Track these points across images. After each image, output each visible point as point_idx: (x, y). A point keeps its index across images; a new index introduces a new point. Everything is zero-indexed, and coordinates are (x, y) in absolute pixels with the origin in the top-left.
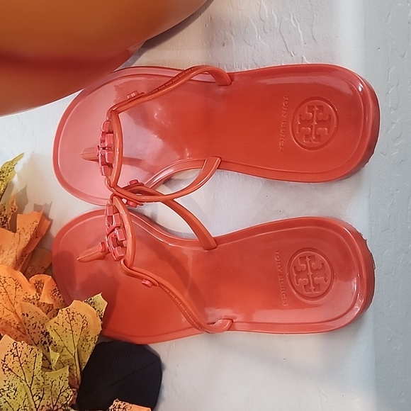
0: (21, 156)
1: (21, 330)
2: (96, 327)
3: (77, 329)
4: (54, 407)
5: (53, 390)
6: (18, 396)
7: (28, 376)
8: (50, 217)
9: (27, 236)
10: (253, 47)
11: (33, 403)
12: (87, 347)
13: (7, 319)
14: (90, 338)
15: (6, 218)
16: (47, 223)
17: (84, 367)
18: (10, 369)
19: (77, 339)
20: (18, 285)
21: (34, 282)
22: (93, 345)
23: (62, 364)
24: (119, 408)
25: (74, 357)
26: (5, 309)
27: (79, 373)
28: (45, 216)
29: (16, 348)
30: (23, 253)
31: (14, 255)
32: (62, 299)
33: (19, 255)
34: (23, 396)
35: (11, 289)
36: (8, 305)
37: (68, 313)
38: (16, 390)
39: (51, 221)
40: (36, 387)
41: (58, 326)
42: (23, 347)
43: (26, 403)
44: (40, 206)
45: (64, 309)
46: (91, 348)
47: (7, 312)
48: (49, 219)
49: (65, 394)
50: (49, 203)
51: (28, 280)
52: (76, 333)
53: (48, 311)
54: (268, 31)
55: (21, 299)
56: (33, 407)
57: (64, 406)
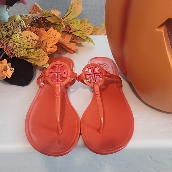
0: (94, 45)
2: (39, 64)
3: (40, 58)
4: (14, 50)
5: (20, 51)
7: (25, 44)
8: (74, 54)
9: (68, 46)
11: (15, 44)
12: (32, 61)
13: (42, 38)
14: (35, 62)
15: (74, 40)
17: (25, 60)
18: (28, 38)
19: (36, 58)
20: (53, 41)
22: (33, 63)
23: (28, 53)
25: (30, 57)
26: (45, 37)
27: (24, 58)
28: (74, 52)
29: (35, 40)
30: (62, 44)
31: (62, 41)
33: (62, 43)
34: (18, 41)
35: (52, 39)
36: (47, 38)
38: (21, 39)
39: (73, 54)
40: (21, 45)
41: (41, 52)
42: (35, 43)
43: (16, 42)
44: (77, 51)
45: (46, 54)
47: (44, 38)
48: (73, 53)
49: (18, 54)
50: (79, 53)
51: (55, 45)
52: (38, 58)
55: (48, 42)
56: (14, 44)
57: (14, 54)
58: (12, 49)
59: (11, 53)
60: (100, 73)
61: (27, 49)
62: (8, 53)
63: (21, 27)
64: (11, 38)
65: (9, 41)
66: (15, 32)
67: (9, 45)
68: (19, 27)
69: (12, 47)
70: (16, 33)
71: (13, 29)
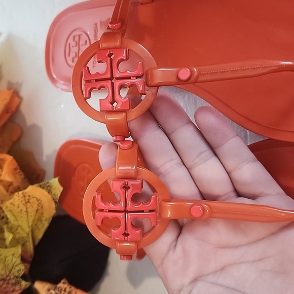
2: (50, 210)
3: (32, 210)
4: (7, 276)
12: (40, 226)
14: (44, 219)
16: (17, 100)
17: (37, 243)
19: (31, 220)
25: (28, 234)
27: (32, 248)
37: (24, 196)
39: (21, 99)
41: (14, 207)
45: (20, 192)
48: (19, 97)
52: (31, 214)
60: (110, 55)
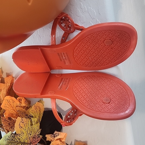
1: (17, 115)
2: (43, 109)
3: (38, 111)
4: (35, 136)
5: (35, 131)
6: (25, 135)
7: (27, 128)
9: (9, 84)
10: (79, 17)
12: (40, 116)
14: (41, 113)
18: (21, 127)
19: (38, 114)
20: (14, 101)
21: (18, 99)
24: (57, 134)
25: (38, 120)
26: (11, 110)
29: (22, 120)
32: (28, 103)
33: (7, 90)
35: (11, 103)
36: (11, 108)
37: (35, 107)
38: (24, 133)
40: (29, 131)
41: (33, 111)
43: (27, 137)
46: (42, 116)
49: (38, 131)
51: (17, 99)
53: (24, 108)
54: (84, 12)
55: (15, 106)
56: (28, 138)
57: (38, 135)
58: (34, 137)
59: (37, 138)
61: (32, 125)
62: (38, 140)
63: (12, 137)
64: (24, 142)
65: (27, 143)
66: (19, 141)
67: (30, 142)
68: (13, 139)
69: (31, 139)
70: (19, 139)
71: (16, 144)
